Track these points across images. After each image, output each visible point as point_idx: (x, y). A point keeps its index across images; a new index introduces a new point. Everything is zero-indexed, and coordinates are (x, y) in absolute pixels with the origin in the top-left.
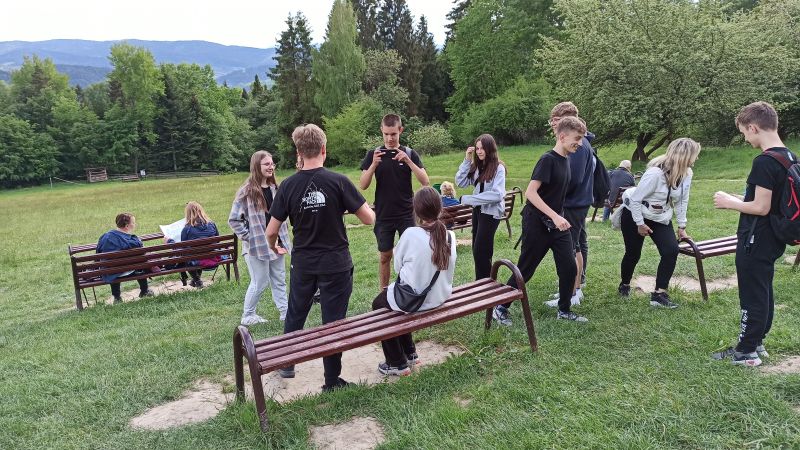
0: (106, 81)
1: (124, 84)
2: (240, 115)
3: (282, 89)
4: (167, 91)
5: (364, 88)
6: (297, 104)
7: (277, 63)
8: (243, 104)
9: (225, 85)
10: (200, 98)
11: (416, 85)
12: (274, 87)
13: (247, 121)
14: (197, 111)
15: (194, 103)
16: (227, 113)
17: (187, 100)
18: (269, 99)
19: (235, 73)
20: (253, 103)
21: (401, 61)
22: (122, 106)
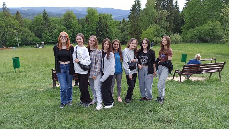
0: (85, 17)
1: (89, 19)
2: (118, 29)
3: (131, 21)
4: (100, 21)
5: (155, 22)
6: (134, 26)
7: (130, 14)
8: (119, 25)
9: (115, 20)
10: (108, 23)
11: (172, 22)
12: (129, 21)
13: (120, 30)
14: (107, 27)
15: (106, 25)
16: (115, 28)
17: (105, 24)
18: (127, 24)
19: (118, 17)
20: (122, 25)
21: (168, 14)
22: (88, 24)
